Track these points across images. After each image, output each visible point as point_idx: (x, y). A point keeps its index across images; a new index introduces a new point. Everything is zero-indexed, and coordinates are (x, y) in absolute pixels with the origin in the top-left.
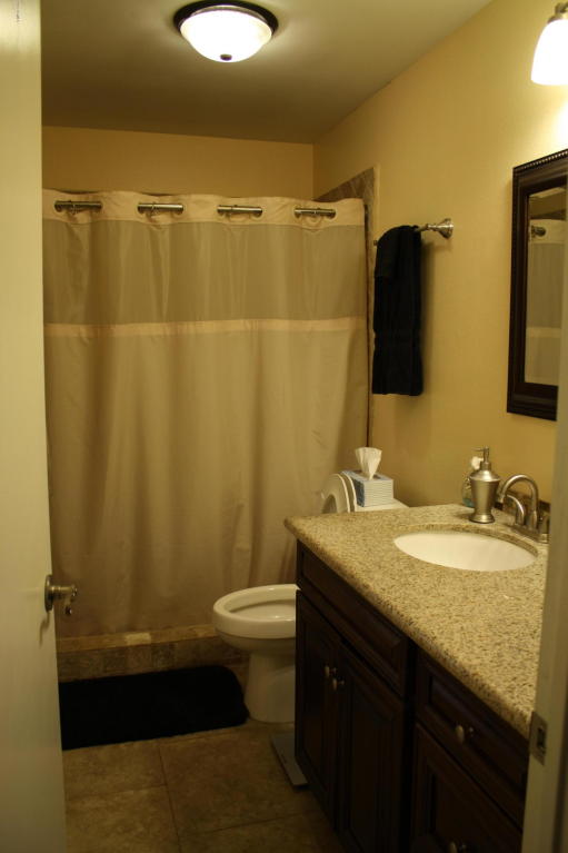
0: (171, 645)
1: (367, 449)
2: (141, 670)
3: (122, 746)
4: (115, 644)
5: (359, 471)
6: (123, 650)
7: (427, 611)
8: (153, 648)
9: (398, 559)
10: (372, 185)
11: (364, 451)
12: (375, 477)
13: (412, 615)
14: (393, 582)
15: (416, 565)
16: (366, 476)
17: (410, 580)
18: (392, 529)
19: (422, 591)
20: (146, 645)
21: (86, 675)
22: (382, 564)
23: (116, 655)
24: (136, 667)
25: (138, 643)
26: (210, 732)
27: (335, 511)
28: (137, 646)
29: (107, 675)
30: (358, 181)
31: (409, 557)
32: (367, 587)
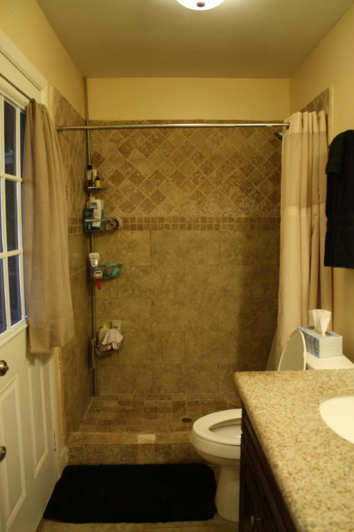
0: (169, 446)
1: (319, 310)
2: (147, 461)
3: (118, 526)
4: (129, 442)
5: (312, 328)
6: (135, 447)
7: (328, 515)
8: (157, 447)
9: (317, 432)
10: (328, 102)
11: (317, 312)
12: (327, 334)
13: (309, 520)
14: (303, 465)
15: (333, 442)
16: (319, 333)
17: (321, 463)
18: (321, 393)
19: (329, 480)
20: (150, 445)
21: (109, 461)
22: (300, 437)
23: (130, 450)
24: (144, 459)
25: (146, 442)
26: (185, 523)
27: (277, 370)
28: (145, 445)
29: (123, 463)
30: (318, 101)
31: (329, 430)
32: (276, 466)
